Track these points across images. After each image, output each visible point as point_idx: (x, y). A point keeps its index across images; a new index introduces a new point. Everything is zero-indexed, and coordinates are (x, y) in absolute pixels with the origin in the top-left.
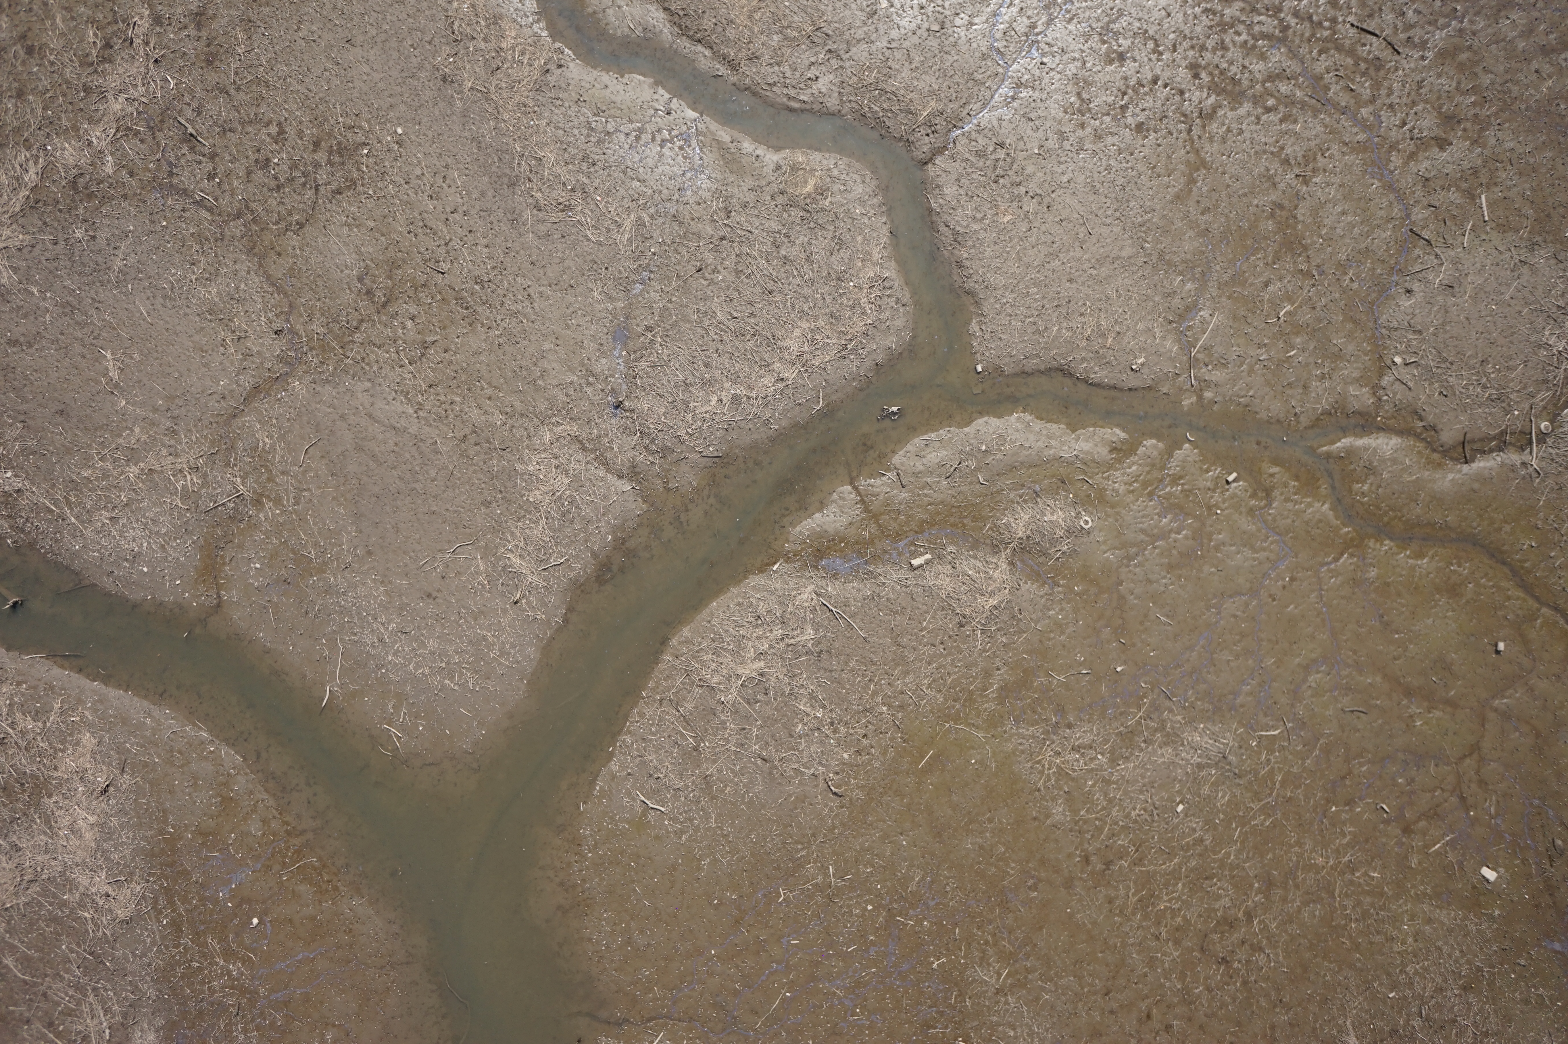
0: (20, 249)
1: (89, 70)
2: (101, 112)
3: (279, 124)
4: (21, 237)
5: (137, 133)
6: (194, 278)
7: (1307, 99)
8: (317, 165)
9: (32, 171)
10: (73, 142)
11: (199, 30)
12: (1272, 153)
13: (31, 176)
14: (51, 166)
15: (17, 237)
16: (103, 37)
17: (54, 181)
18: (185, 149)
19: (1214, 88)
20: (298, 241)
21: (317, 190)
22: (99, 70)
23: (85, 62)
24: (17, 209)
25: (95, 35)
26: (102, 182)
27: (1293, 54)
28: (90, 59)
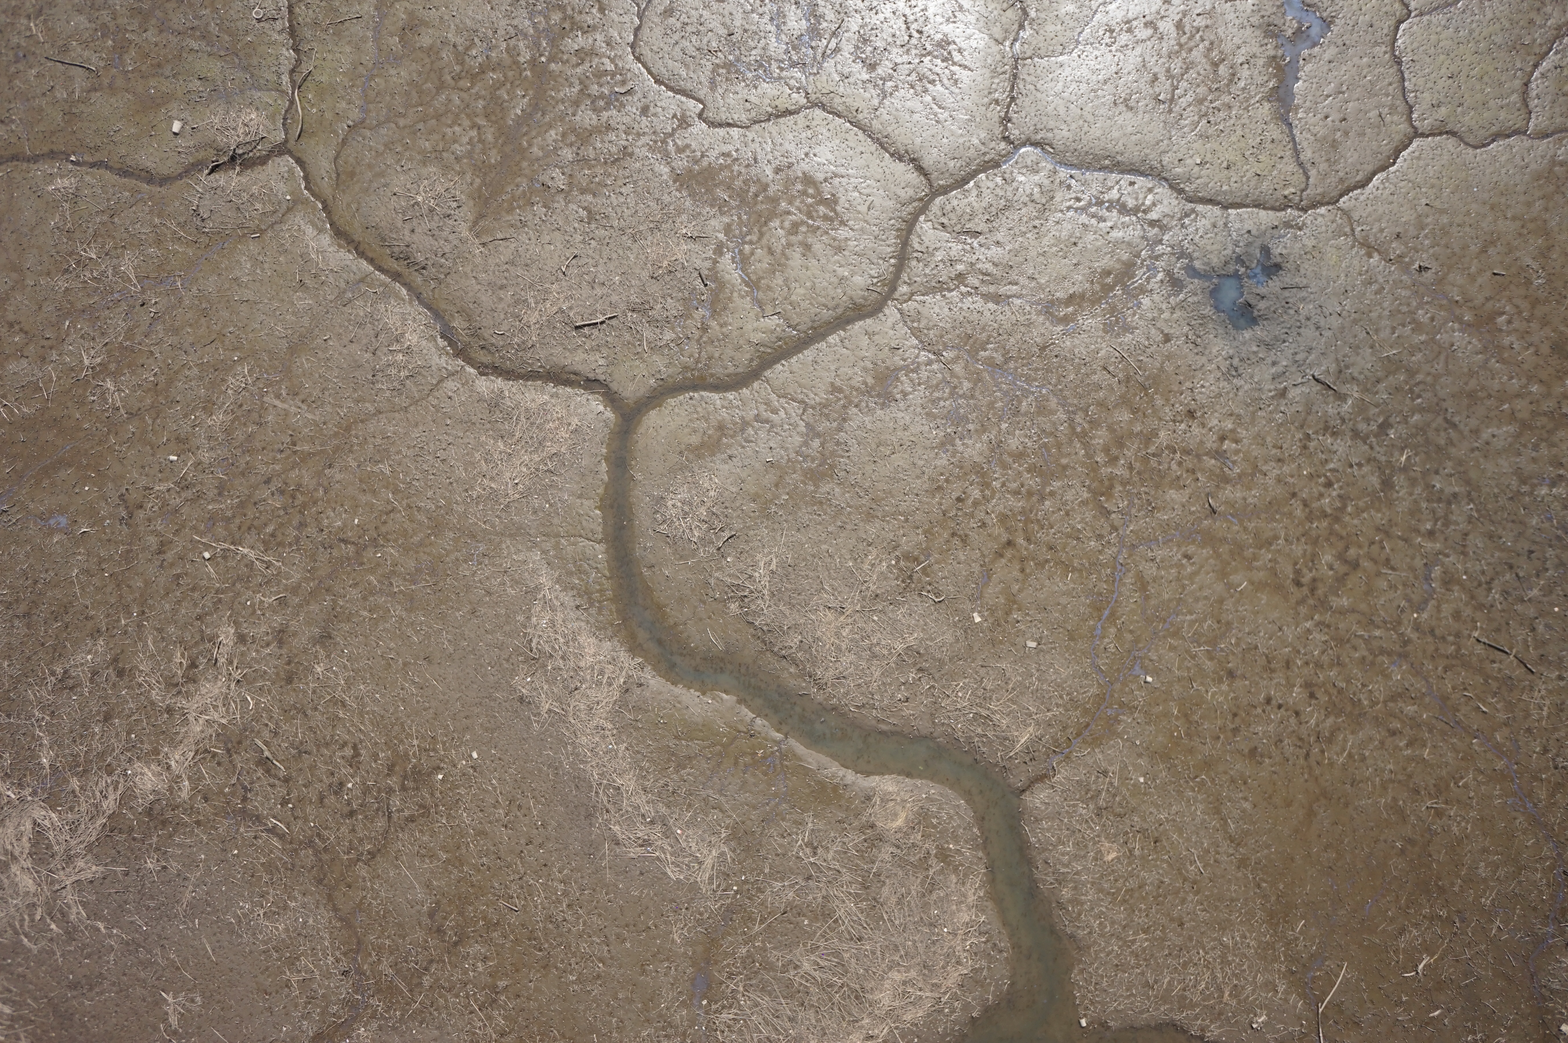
0: (91, 882)
1: (174, 692)
2: (181, 735)
3: (355, 748)
4: (94, 868)
5: (215, 755)
6: (261, 912)
7: (1434, 721)
8: (390, 791)
9: (111, 797)
10: (153, 767)
11: (280, 648)
12: (1400, 782)
13: (109, 804)
14: (129, 792)
15: (90, 868)
16: (189, 657)
17: (131, 808)
18: (260, 773)
19: (1332, 709)
20: (368, 872)
21: (390, 817)
22: (184, 690)
23: (171, 684)
24: (93, 839)
25: (183, 655)
26: (178, 807)
27: (1417, 671)
28: (175, 680)
